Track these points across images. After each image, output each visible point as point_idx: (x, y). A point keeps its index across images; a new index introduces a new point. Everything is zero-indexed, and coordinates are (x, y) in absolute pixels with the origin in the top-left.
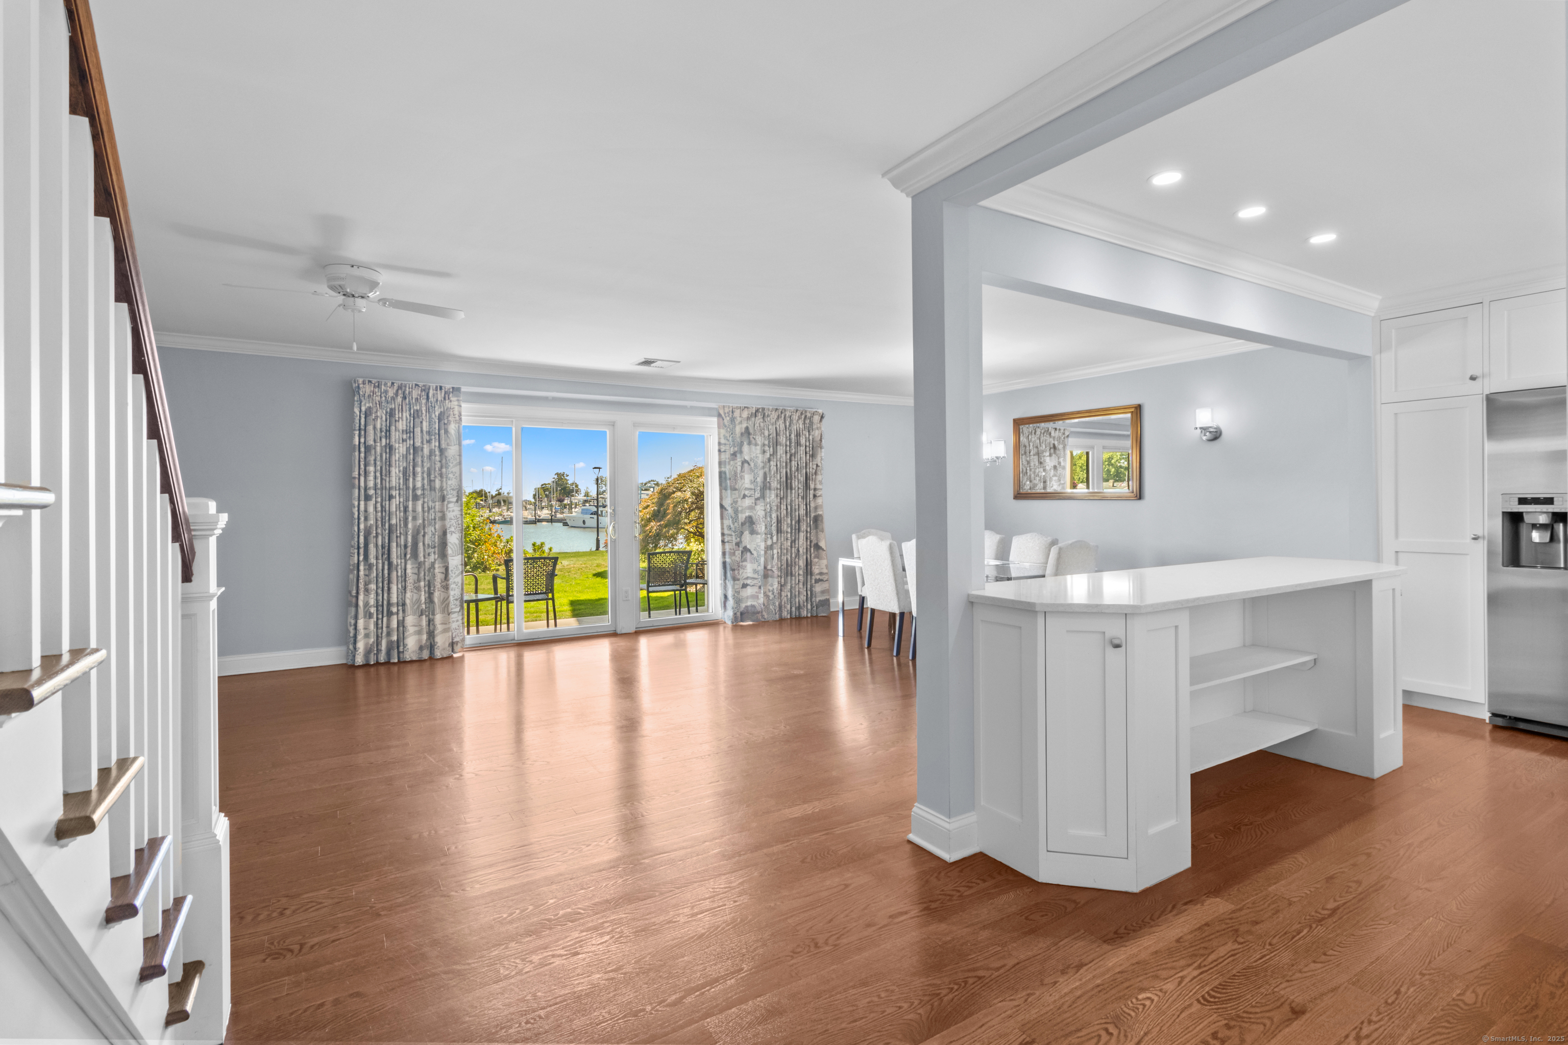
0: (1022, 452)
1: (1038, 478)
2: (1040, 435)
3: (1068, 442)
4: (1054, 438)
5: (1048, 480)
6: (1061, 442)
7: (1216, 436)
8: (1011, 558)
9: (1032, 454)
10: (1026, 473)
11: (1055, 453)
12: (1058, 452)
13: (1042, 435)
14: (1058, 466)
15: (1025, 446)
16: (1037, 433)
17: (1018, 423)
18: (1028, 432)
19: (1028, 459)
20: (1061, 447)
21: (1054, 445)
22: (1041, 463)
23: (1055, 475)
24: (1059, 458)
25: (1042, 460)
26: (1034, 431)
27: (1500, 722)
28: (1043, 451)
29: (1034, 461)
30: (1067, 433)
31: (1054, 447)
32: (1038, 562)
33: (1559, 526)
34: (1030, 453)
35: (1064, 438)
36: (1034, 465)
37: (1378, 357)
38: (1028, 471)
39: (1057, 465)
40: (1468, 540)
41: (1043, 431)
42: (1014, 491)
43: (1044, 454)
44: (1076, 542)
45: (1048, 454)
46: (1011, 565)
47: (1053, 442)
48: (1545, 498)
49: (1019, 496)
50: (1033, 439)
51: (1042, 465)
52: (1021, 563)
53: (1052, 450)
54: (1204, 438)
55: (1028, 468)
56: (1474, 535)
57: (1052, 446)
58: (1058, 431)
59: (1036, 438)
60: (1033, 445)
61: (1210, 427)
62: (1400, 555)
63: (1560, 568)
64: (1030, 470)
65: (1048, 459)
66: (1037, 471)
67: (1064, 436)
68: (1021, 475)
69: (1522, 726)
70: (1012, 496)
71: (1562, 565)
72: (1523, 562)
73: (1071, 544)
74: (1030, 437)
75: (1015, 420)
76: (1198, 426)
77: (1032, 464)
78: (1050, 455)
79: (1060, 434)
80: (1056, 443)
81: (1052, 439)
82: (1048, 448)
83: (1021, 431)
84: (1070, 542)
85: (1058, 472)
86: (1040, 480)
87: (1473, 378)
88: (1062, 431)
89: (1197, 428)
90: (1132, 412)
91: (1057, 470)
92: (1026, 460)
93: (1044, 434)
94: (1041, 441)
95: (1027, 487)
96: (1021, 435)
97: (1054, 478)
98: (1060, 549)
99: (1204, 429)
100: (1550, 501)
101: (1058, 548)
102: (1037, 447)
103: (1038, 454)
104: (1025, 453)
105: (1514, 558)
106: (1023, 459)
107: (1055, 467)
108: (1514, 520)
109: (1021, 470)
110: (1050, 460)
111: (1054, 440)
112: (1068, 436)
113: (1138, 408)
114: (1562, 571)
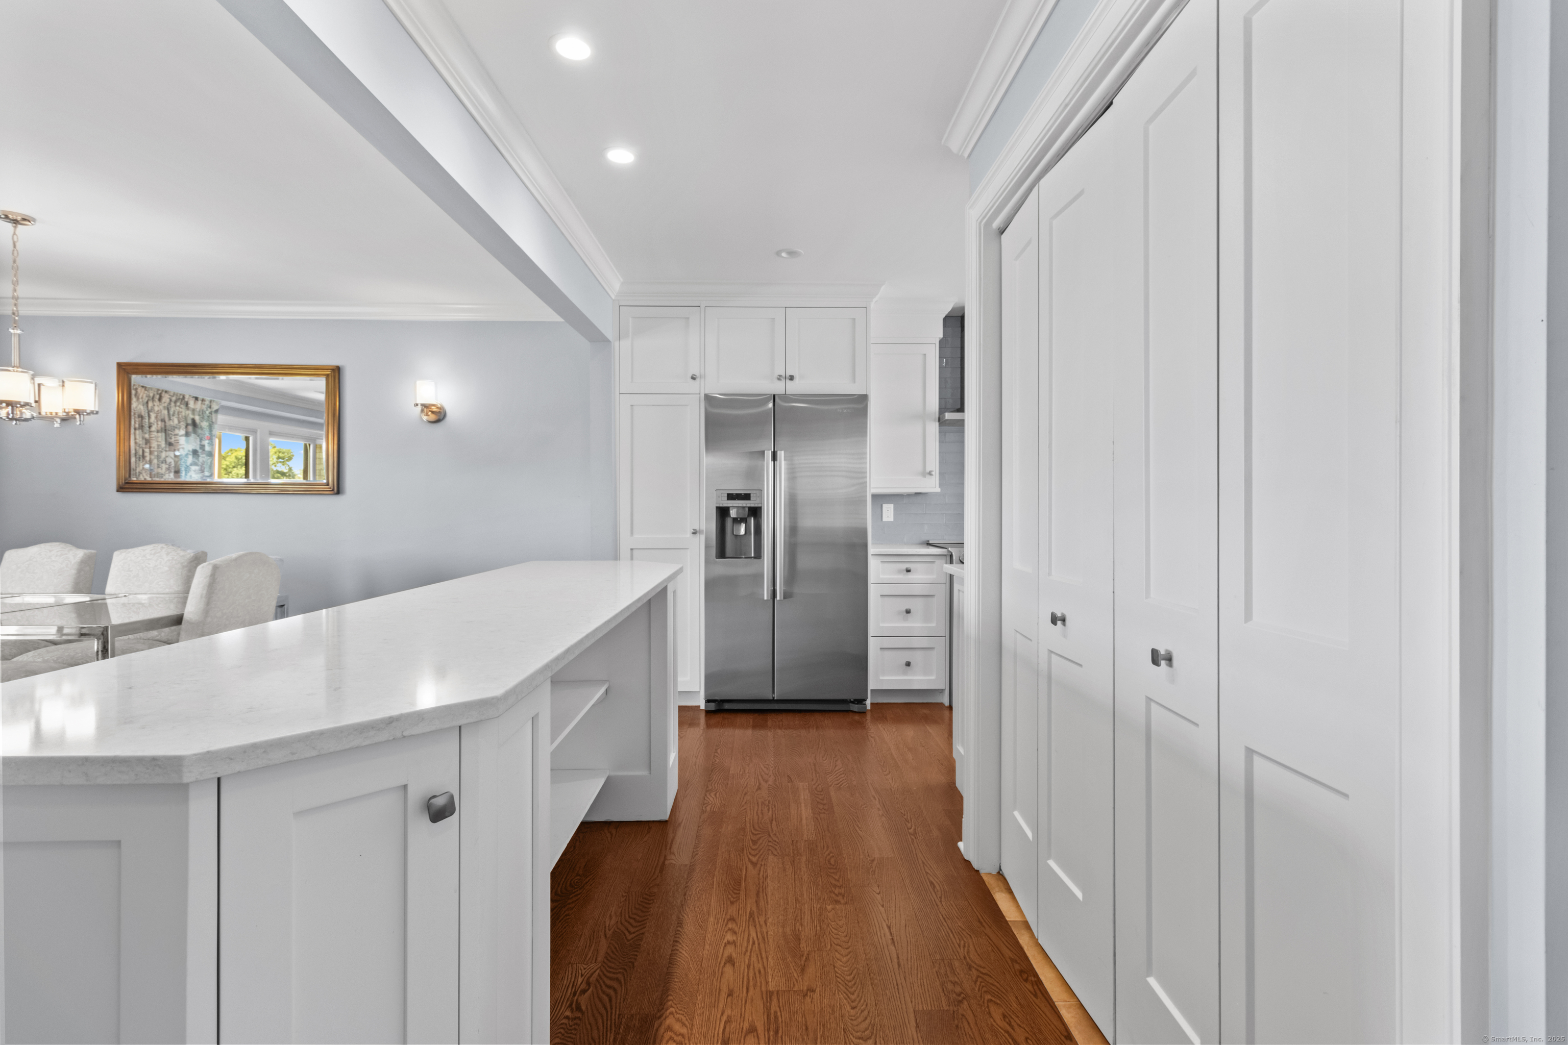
0: (135, 422)
1: (164, 466)
2: (170, 404)
3: (216, 419)
4: (194, 410)
5: (183, 469)
6: (206, 417)
7: (439, 416)
8: (110, 588)
9: (153, 428)
10: (144, 457)
11: (195, 432)
12: (199, 431)
13: (173, 404)
14: (200, 451)
15: (141, 417)
16: (164, 400)
17: (126, 370)
18: (148, 396)
19: (147, 436)
20: (205, 424)
21: (194, 421)
22: (170, 444)
23: (194, 464)
24: (201, 440)
25: (172, 440)
26: (158, 396)
27: (712, 706)
28: (174, 428)
29: (159, 440)
30: (215, 407)
31: (194, 424)
32: (167, 591)
33: (751, 519)
34: (150, 427)
35: (211, 413)
36: (159, 446)
37: (617, 344)
38: (147, 454)
39: (198, 448)
40: (689, 535)
41: (174, 399)
42: (118, 479)
43: (177, 431)
44: (245, 555)
45: (182, 432)
46: (108, 601)
47: (191, 416)
48: (745, 494)
49: (127, 486)
50: (156, 409)
51: (172, 448)
52: (131, 597)
53: (190, 428)
54: (425, 418)
55: (147, 450)
56: (693, 530)
57: (190, 422)
58: (200, 402)
59: (161, 407)
60: (156, 417)
61: (434, 405)
62: (634, 551)
63: (751, 557)
64: (151, 453)
65: (182, 440)
66: (163, 455)
67: (209, 410)
68: (133, 460)
69: (727, 706)
70: (114, 485)
71: (753, 556)
72: (728, 555)
73: (236, 559)
74: (150, 404)
75: (120, 366)
76: (419, 402)
77: (154, 444)
78: (187, 434)
79: (204, 407)
80: (197, 418)
81: (189, 412)
82: (183, 425)
83: (133, 392)
84: (234, 555)
85: (201, 459)
86: (168, 469)
87: (693, 378)
88: (207, 403)
89: (417, 405)
90: (327, 376)
91: (198, 456)
92: (143, 438)
93: (175, 402)
94: (171, 413)
95: (143, 472)
96: (134, 400)
97: (193, 468)
98: (215, 568)
99: (425, 407)
100: (747, 497)
101: (210, 567)
102: (163, 420)
103: (165, 430)
104: (141, 427)
105: (722, 553)
106: (136, 438)
107: (195, 453)
108: (723, 512)
109: (133, 452)
110: (187, 442)
111: (193, 414)
112: (216, 411)
113: (337, 371)
114: (753, 560)
